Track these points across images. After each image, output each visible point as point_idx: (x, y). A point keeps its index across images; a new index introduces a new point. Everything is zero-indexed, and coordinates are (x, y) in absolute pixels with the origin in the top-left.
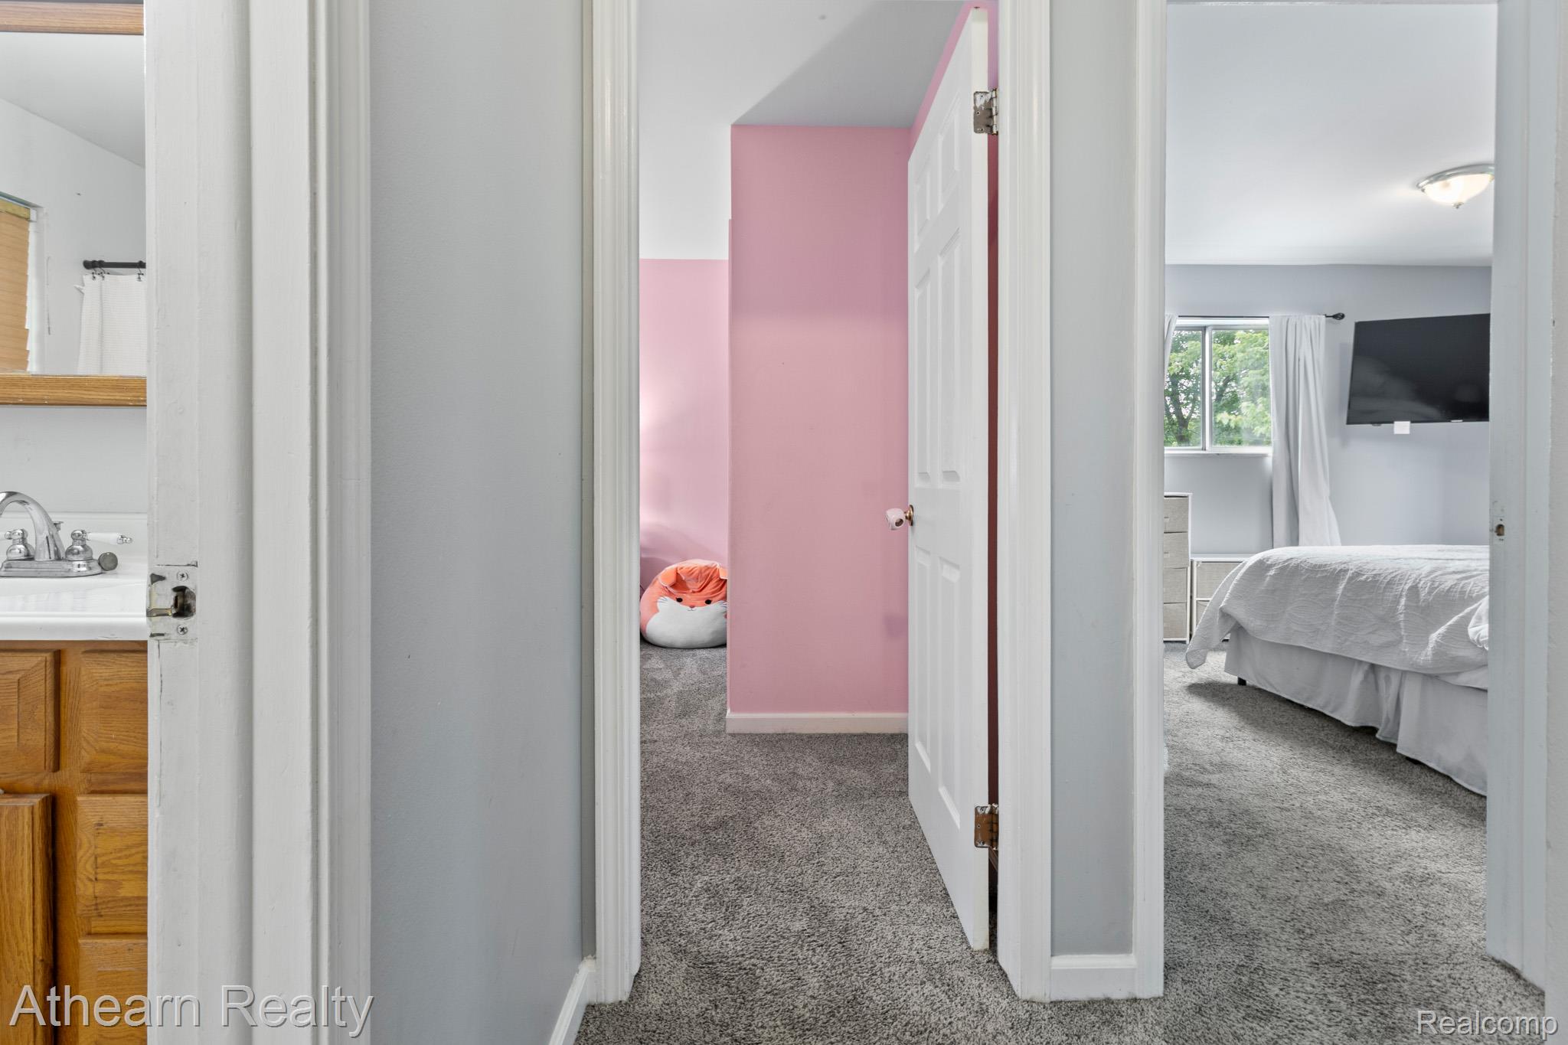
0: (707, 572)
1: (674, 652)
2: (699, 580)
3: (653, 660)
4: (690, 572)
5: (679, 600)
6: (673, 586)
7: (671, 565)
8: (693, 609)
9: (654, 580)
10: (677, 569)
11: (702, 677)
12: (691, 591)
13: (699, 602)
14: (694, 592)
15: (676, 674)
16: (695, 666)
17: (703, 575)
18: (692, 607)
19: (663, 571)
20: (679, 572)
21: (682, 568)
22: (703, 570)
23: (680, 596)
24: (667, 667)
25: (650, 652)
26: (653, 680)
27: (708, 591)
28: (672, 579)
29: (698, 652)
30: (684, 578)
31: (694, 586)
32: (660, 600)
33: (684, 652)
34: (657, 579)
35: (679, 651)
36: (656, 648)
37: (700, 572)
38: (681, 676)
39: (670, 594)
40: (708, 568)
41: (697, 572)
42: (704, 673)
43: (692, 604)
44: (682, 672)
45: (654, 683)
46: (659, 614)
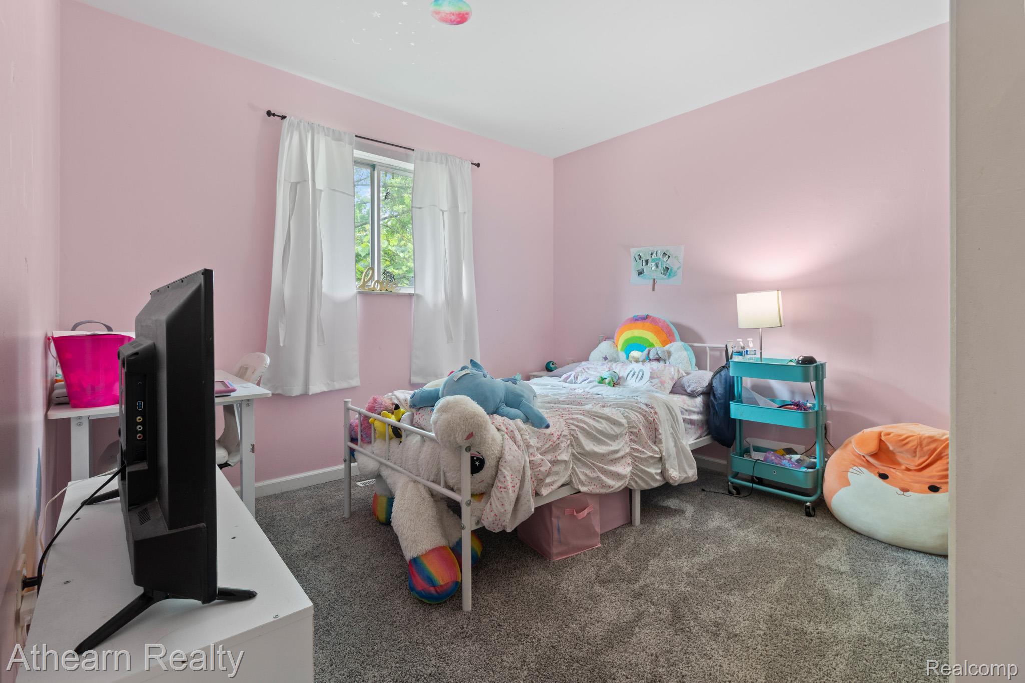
0: (933, 446)
1: (871, 547)
2: (918, 454)
3: (835, 552)
4: (903, 442)
5: (884, 477)
6: (875, 455)
7: (873, 425)
8: (906, 494)
9: (846, 442)
10: (880, 435)
11: (911, 618)
12: (903, 467)
13: (917, 486)
14: (908, 470)
15: (865, 595)
16: (902, 587)
17: (926, 449)
18: (905, 490)
19: (861, 433)
20: (883, 438)
21: (889, 434)
22: (925, 443)
23: (884, 470)
24: (854, 572)
25: (835, 536)
26: (824, 593)
27: (935, 474)
28: (873, 446)
29: (912, 558)
30: (891, 448)
31: (906, 460)
32: (851, 470)
33: (889, 551)
34: (850, 442)
35: (880, 548)
36: (846, 532)
37: (920, 444)
38: (874, 600)
39: (869, 465)
40: (933, 440)
41: (915, 443)
42: (918, 610)
43: (907, 487)
44: (877, 592)
45: (821, 600)
46: (848, 488)
